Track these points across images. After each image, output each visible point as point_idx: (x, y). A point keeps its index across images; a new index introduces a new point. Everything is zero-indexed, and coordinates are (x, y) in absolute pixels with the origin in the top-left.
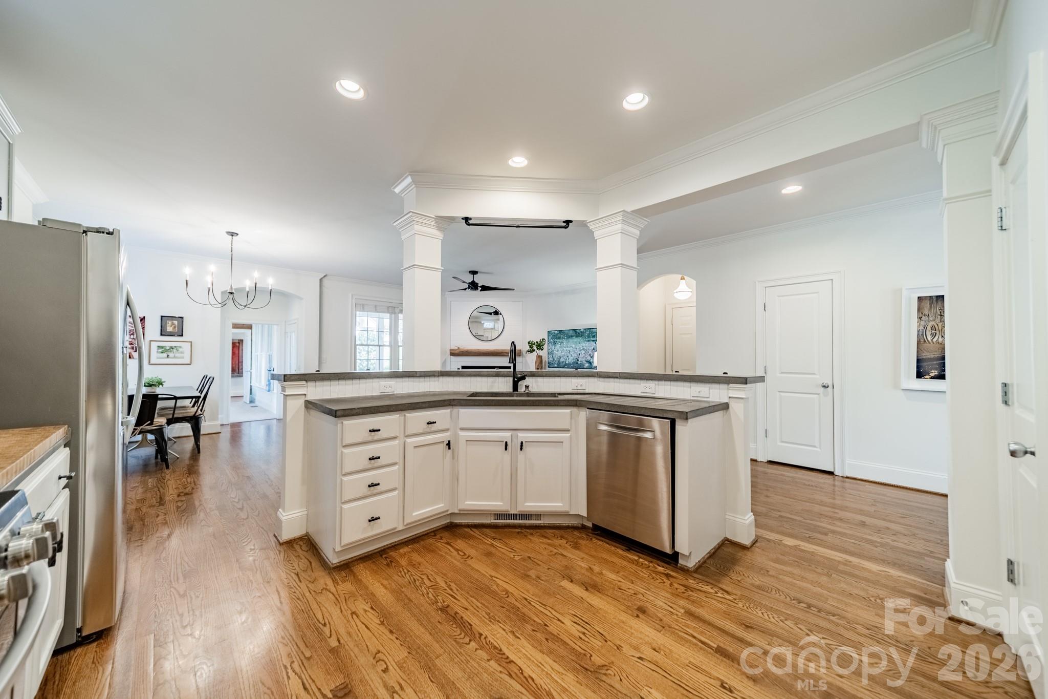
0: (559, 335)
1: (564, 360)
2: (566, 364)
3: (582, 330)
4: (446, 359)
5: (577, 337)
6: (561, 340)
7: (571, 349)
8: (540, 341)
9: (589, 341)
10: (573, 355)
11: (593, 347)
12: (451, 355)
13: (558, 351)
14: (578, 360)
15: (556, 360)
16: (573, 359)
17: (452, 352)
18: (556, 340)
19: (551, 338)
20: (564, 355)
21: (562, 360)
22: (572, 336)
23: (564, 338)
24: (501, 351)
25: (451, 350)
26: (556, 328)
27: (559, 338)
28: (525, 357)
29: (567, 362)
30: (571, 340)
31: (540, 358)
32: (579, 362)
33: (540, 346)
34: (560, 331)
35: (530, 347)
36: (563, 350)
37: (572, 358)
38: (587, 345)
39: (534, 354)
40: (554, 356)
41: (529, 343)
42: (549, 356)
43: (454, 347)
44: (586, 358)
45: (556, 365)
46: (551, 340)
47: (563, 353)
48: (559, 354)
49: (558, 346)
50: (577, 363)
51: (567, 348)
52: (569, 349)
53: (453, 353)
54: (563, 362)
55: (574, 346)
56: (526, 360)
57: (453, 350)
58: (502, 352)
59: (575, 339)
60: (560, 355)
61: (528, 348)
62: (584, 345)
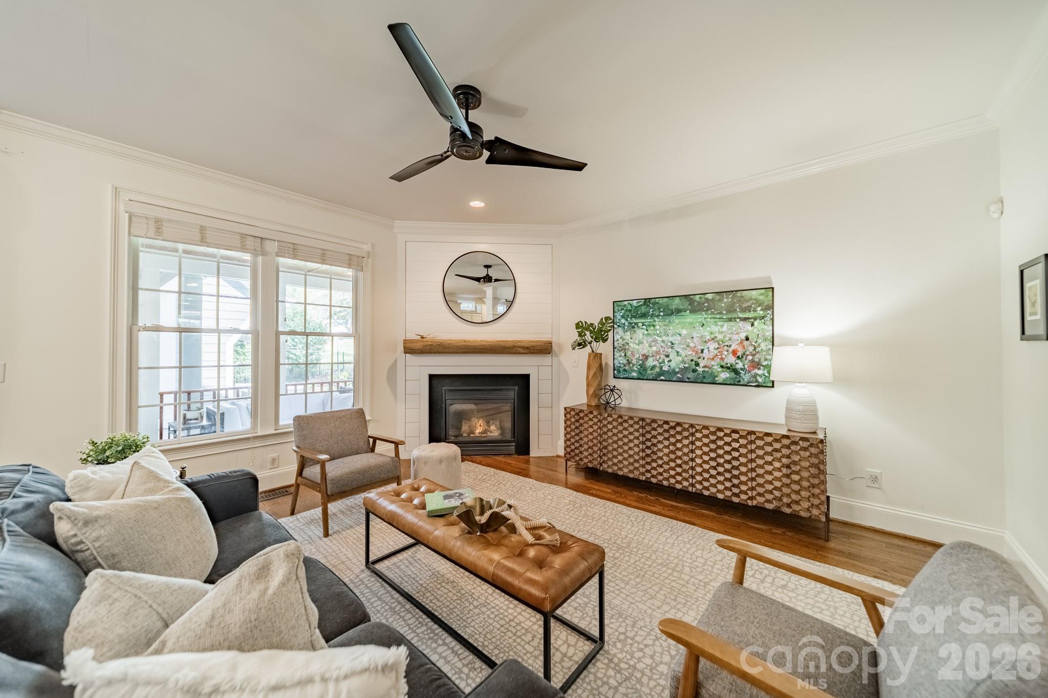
0: (643, 309)
1: (656, 363)
2: (662, 373)
3: (710, 296)
4: (396, 360)
5: (693, 311)
6: (648, 320)
7: (676, 339)
8: (601, 322)
9: (730, 320)
10: (683, 353)
11: (743, 336)
12: (405, 353)
13: (640, 343)
14: (697, 364)
15: (634, 361)
16: (683, 362)
17: (408, 345)
18: (634, 320)
19: (623, 317)
20: (658, 353)
21: (650, 362)
22: (679, 311)
23: (658, 316)
24: (512, 344)
25: (406, 342)
26: (634, 292)
27: (644, 316)
28: (557, 356)
29: (665, 368)
30: (676, 320)
31: (596, 357)
32: (700, 369)
33: (600, 335)
34: (647, 301)
35: (580, 335)
36: (655, 341)
37: (680, 358)
38: (725, 328)
39: (588, 349)
40: (629, 353)
41: (578, 326)
42: (617, 354)
43: (412, 336)
44: (722, 359)
45: (634, 374)
46: (623, 321)
47: (654, 349)
48: (645, 349)
49: (640, 333)
50: (694, 371)
51: (664, 338)
52: (671, 339)
53: (410, 349)
54: (653, 367)
55: (684, 332)
56: (560, 360)
57: (411, 341)
58: (514, 347)
59: (689, 318)
60: (645, 352)
61: (575, 337)
62: (715, 329)
